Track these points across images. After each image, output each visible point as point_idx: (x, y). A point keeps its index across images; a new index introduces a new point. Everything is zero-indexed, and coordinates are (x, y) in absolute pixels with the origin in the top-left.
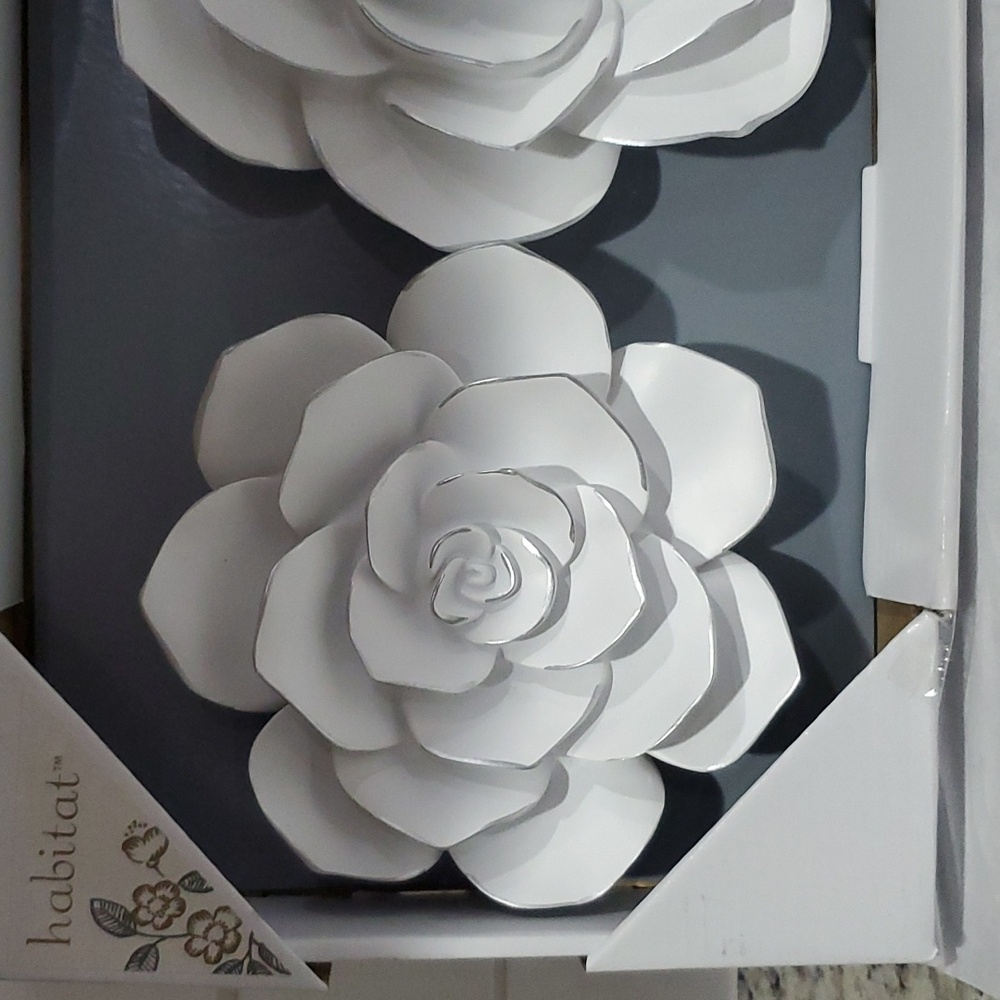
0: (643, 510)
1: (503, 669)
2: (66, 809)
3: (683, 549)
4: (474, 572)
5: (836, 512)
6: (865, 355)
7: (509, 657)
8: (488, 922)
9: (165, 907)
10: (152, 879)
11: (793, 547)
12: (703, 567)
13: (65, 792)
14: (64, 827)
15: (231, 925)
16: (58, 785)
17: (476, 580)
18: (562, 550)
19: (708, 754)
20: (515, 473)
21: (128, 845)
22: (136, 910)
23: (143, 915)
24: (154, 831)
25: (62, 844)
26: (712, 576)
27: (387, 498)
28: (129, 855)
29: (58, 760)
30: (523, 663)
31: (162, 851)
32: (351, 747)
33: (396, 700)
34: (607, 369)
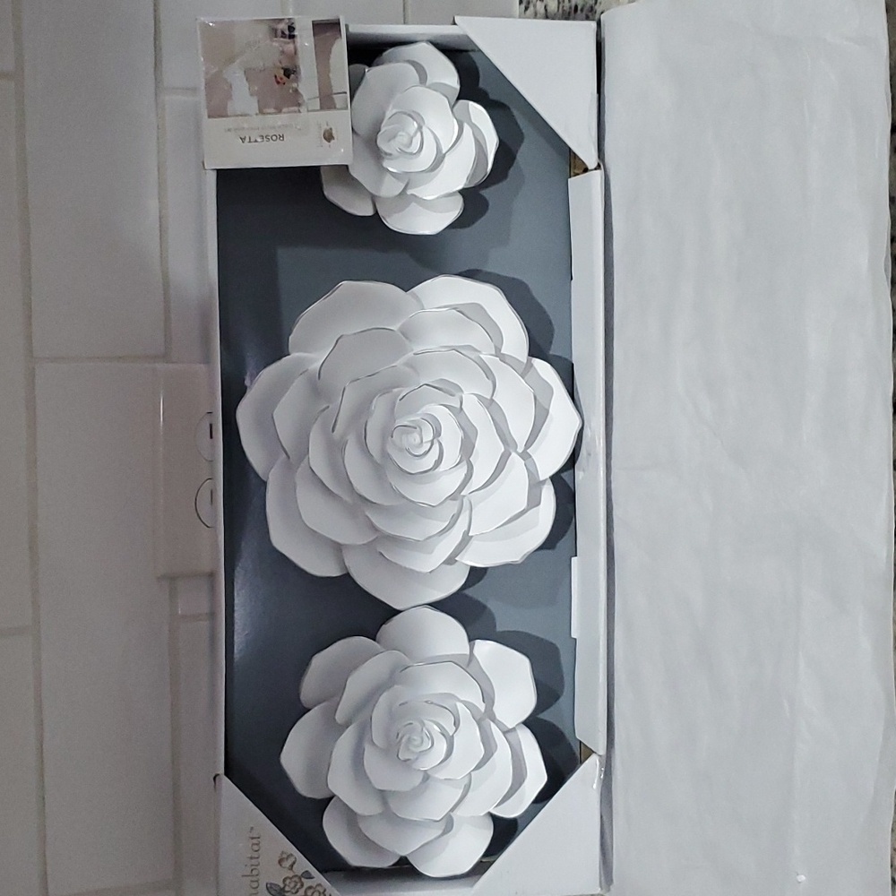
0: (483, 710)
1: (426, 777)
2: (256, 848)
3: (498, 724)
4: (414, 740)
5: (563, 701)
6: (573, 636)
7: (429, 773)
8: (419, 884)
9: (295, 886)
10: (290, 874)
11: (545, 716)
12: (506, 732)
13: (255, 841)
14: (255, 855)
15: (322, 891)
16: (253, 838)
17: (416, 743)
18: (450, 729)
19: (511, 811)
20: (432, 703)
21: (280, 862)
23: (287, 889)
25: (254, 861)
26: (509, 736)
27: (379, 713)
29: (252, 828)
30: (436, 776)
31: (294, 863)
32: (366, 814)
33: (383, 796)
34: (467, 652)
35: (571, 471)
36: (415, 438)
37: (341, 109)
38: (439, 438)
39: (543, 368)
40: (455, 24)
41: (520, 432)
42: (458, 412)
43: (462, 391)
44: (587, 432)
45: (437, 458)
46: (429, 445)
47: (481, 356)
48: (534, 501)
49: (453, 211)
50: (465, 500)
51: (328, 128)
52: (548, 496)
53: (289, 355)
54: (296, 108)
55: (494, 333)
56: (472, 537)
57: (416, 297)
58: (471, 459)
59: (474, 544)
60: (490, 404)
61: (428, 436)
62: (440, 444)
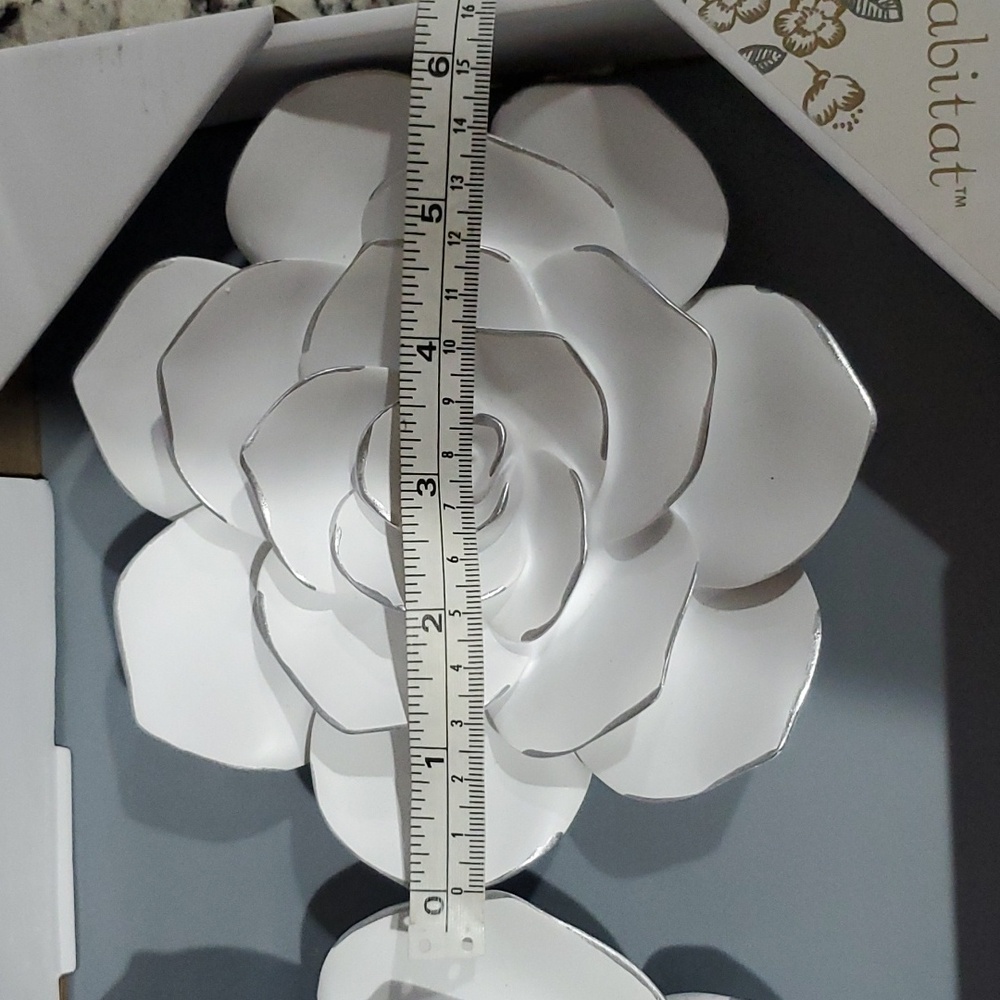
2: (944, 138)
9: (800, 23)
10: (820, 57)
13: (947, 160)
14: (945, 114)
16: (958, 169)
21: (857, 98)
22: (839, 13)
23: (831, 7)
25: (947, 91)
28: (855, 84)
29: (961, 202)
31: (810, 95)
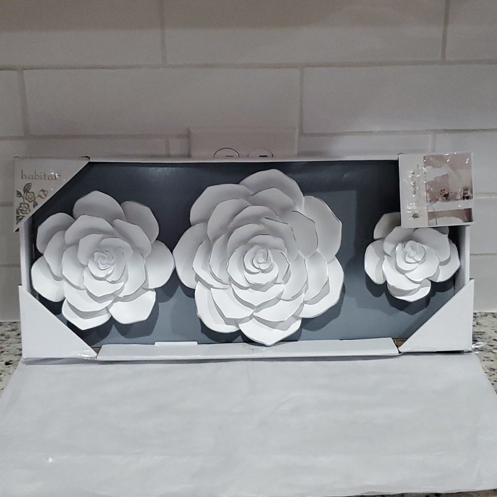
0: (119, 296)
1: (84, 267)
3: (111, 305)
4: (104, 260)
5: (122, 338)
7: (86, 268)
8: (28, 265)
9: (30, 199)
10: (36, 196)
11: (114, 329)
12: (107, 309)
14: (46, 178)
15: (27, 212)
17: (103, 261)
18: (109, 279)
19: (66, 311)
20: (125, 269)
21: (43, 191)
22: (29, 193)
23: (28, 194)
24: (46, 195)
25: (43, 177)
26: (105, 311)
27: (119, 242)
28: (41, 191)
30: (85, 272)
31: (42, 198)
32: (66, 236)
33: (76, 244)
34: (150, 288)
35: (242, 341)
36: (262, 260)
37: (428, 223)
38: (261, 273)
39: (296, 326)
40: (470, 279)
41: (264, 314)
42: (274, 282)
43: (285, 284)
44: (264, 348)
45: (251, 271)
46: (258, 267)
47: (303, 294)
48: (228, 321)
49: (377, 279)
50: (229, 286)
51: (419, 216)
52: (230, 329)
53: (304, 195)
54: (429, 199)
55: (315, 300)
56: (210, 290)
57: (333, 260)
58: (250, 289)
59: (206, 290)
60: (278, 299)
61: (263, 267)
62: (258, 273)
